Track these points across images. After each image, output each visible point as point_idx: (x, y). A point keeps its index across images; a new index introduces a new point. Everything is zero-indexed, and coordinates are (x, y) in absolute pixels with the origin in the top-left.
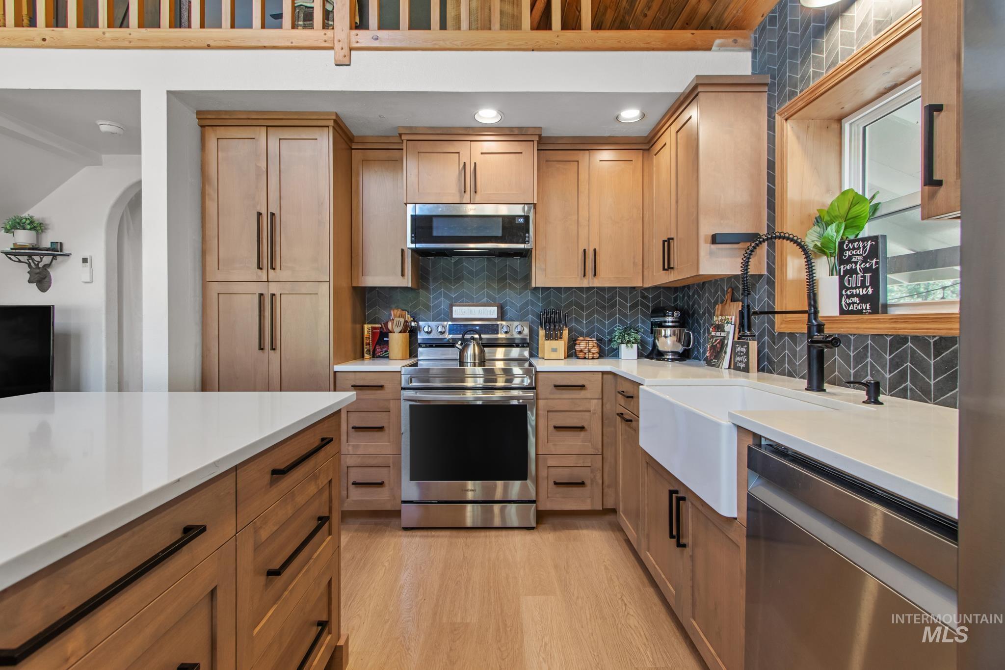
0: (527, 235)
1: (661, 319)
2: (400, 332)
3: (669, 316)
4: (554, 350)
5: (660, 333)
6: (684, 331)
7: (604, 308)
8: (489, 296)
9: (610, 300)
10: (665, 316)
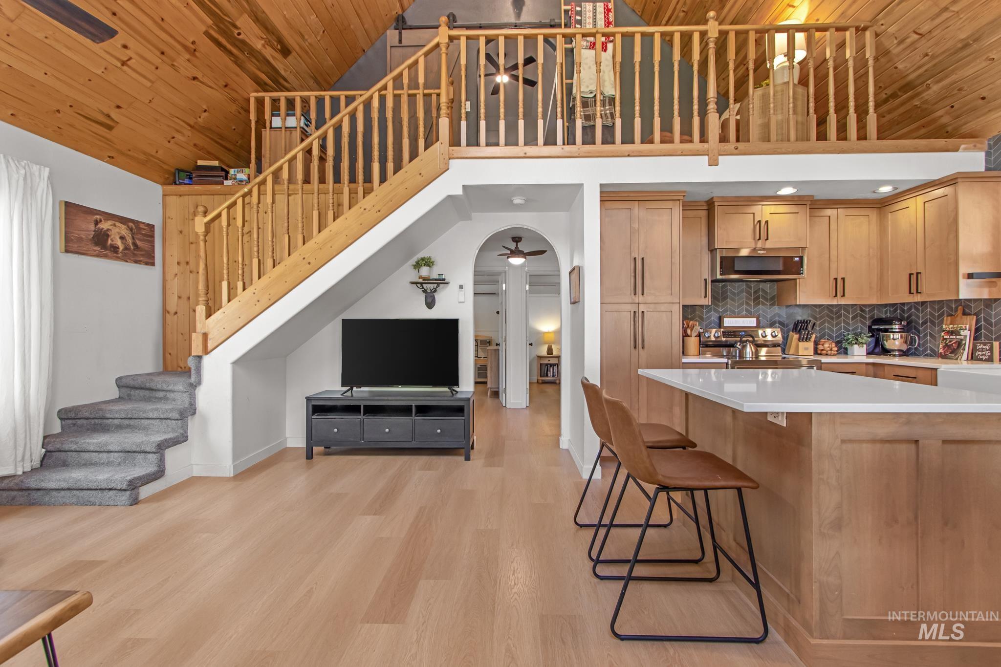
0: (802, 269)
1: (887, 327)
2: (696, 337)
3: (895, 324)
4: (806, 349)
5: (889, 337)
6: (910, 334)
7: (832, 318)
8: (747, 310)
9: (836, 313)
10: (891, 324)
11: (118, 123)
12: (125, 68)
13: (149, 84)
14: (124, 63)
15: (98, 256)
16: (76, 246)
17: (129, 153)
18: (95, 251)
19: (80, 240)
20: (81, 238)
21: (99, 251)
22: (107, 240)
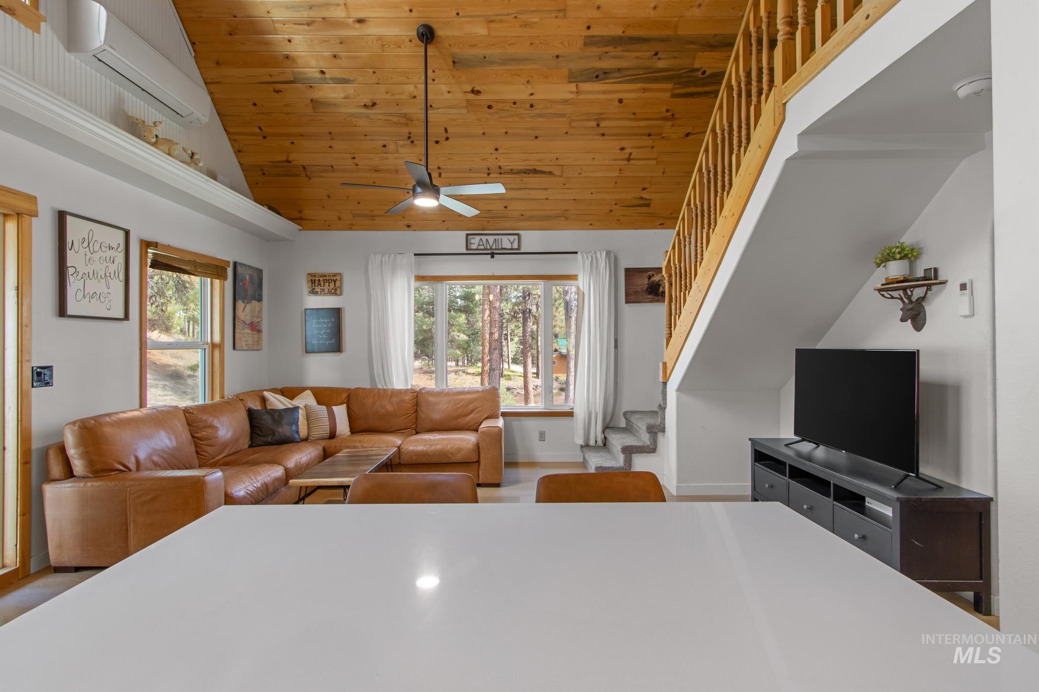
11: (650, 199)
12: (631, 162)
13: (654, 162)
14: (629, 160)
15: (651, 302)
16: (633, 297)
17: (673, 216)
18: (649, 298)
19: (637, 292)
20: (638, 291)
21: (652, 298)
22: (659, 288)
